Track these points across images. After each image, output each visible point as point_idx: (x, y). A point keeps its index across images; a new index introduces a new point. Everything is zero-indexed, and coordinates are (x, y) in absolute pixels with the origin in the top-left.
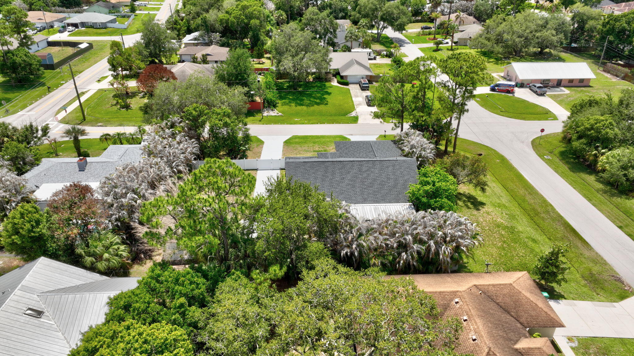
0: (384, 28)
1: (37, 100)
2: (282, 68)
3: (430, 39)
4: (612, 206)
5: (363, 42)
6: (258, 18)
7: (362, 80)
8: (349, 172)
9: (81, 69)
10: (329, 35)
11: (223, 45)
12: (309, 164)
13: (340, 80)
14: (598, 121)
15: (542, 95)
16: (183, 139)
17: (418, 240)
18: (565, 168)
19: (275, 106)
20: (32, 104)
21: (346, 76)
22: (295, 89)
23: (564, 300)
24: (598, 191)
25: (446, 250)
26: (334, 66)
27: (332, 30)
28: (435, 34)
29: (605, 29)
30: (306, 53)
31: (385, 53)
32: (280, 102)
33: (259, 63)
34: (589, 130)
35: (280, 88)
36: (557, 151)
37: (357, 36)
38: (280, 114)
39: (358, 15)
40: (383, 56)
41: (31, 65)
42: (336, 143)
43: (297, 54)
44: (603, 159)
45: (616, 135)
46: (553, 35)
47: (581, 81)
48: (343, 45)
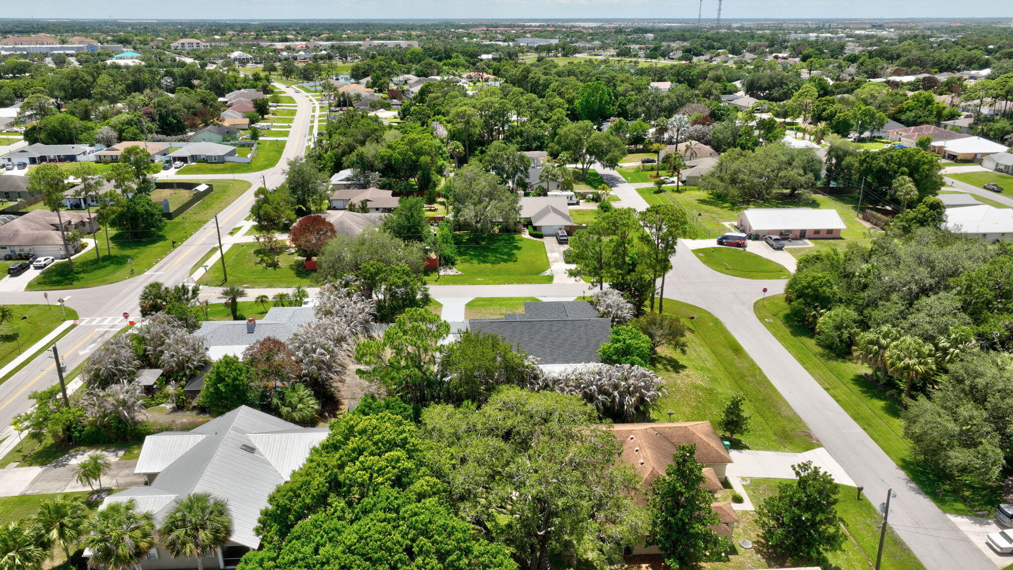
0: (591, 163)
1: (162, 258)
2: (462, 219)
3: (651, 176)
4: (825, 369)
5: (563, 183)
6: (429, 154)
7: (560, 232)
8: (538, 332)
9: (205, 218)
10: (519, 174)
11: (383, 187)
12: (495, 325)
13: (533, 232)
14: (814, 279)
15: (780, 249)
16: (360, 299)
17: (602, 391)
18: (786, 331)
19: (453, 264)
20: (157, 262)
21: (540, 227)
22: (477, 243)
23: (747, 451)
24: (815, 355)
25: (630, 400)
26: (525, 214)
27: (522, 168)
28: (658, 170)
29: (862, 168)
30: (491, 199)
31: (591, 196)
32: (459, 258)
33: (430, 210)
34: (807, 288)
35: (458, 242)
36: (781, 315)
37: (554, 176)
38: (460, 273)
39: (557, 147)
40: (588, 201)
41: (153, 215)
42: (525, 304)
43: (480, 202)
44: (821, 320)
45: (835, 294)
46: (800, 175)
47: (830, 232)
48: (537, 186)
